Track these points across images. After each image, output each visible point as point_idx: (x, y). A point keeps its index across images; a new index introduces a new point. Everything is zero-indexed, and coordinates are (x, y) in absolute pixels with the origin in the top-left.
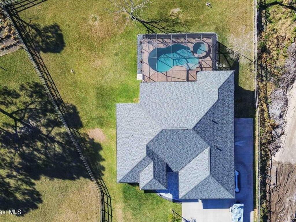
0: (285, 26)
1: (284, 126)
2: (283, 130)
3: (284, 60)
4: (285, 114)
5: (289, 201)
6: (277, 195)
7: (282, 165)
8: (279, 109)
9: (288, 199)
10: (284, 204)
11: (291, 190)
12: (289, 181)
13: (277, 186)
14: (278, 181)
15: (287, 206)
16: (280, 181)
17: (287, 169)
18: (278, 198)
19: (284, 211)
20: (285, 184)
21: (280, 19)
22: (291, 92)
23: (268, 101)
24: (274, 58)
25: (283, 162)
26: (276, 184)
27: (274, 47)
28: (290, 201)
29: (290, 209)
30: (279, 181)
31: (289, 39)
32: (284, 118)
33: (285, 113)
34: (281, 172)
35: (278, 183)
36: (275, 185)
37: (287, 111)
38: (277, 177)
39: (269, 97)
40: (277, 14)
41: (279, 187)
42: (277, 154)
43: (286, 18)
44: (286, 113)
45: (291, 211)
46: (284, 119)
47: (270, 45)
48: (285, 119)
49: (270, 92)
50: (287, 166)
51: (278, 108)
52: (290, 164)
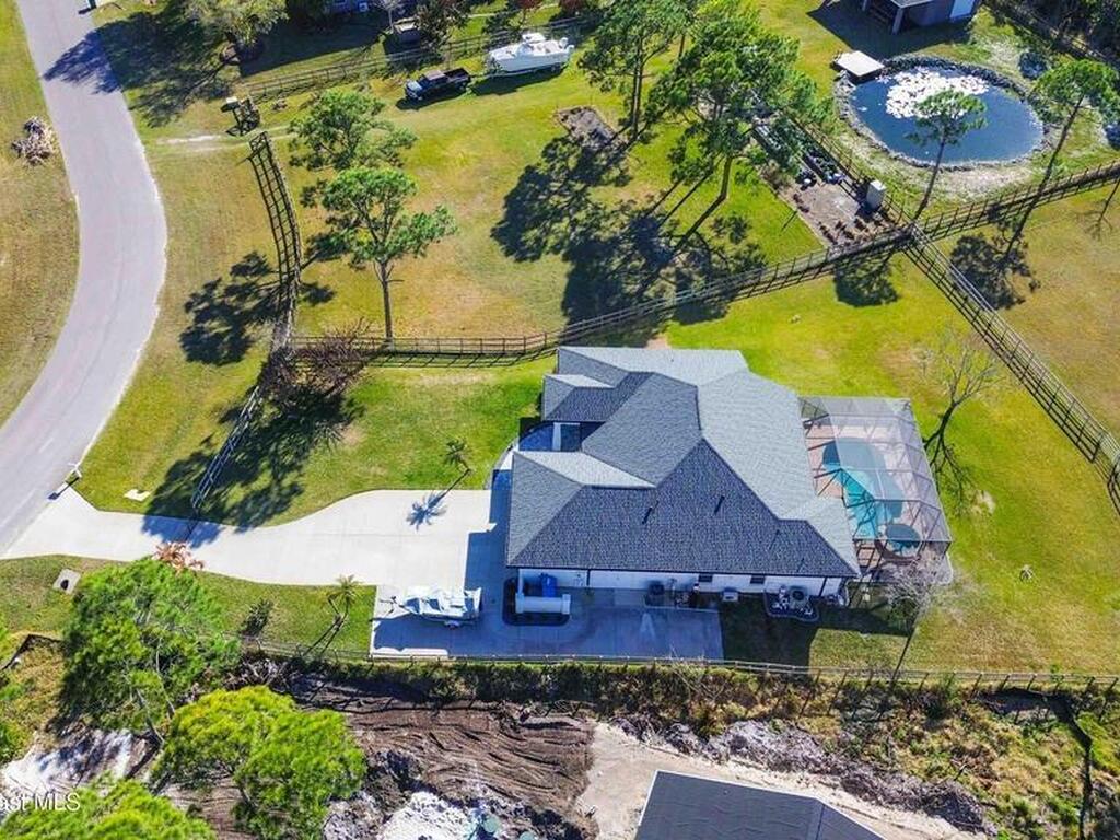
0: (1025, 775)
1: (706, 756)
2: (692, 752)
3: (916, 771)
4: (743, 761)
5: (466, 765)
6: (487, 729)
7: (583, 743)
8: (760, 741)
9: (470, 761)
10: (457, 749)
11: (502, 770)
12: (532, 765)
13: (515, 729)
14: (533, 732)
15: (450, 758)
16: (531, 740)
17: (569, 756)
18: (477, 733)
19: (434, 749)
20: (519, 750)
21: (1043, 761)
22: (817, 784)
23: (778, 722)
24: (915, 744)
25: (594, 746)
26: (523, 726)
27: (949, 739)
28: (467, 768)
29: (439, 767)
30: (531, 736)
31: (987, 787)
32: (733, 757)
33: (748, 761)
34: (559, 741)
35: (527, 731)
36: (519, 722)
37: (756, 767)
38: (544, 730)
39: (793, 723)
40: (1055, 752)
41: (513, 734)
42: (618, 731)
43: (1051, 777)
44: (748, 766)
45: (433, 769)
46: (728, 759)
47: (952, 728)
48: (730, 763)
49: (807, 727)
50: (582, 757)
51: (760, 738)
52: (589, 764)
